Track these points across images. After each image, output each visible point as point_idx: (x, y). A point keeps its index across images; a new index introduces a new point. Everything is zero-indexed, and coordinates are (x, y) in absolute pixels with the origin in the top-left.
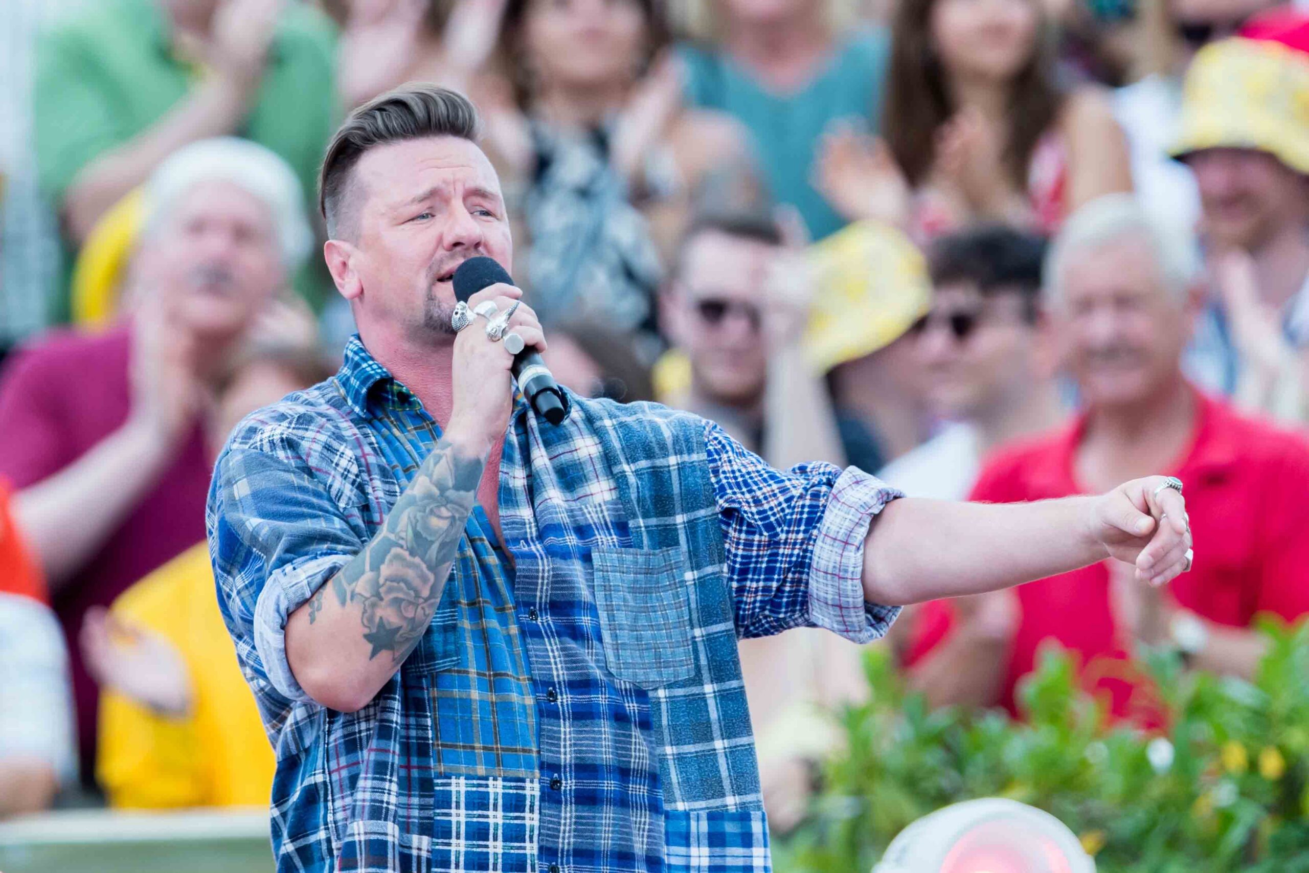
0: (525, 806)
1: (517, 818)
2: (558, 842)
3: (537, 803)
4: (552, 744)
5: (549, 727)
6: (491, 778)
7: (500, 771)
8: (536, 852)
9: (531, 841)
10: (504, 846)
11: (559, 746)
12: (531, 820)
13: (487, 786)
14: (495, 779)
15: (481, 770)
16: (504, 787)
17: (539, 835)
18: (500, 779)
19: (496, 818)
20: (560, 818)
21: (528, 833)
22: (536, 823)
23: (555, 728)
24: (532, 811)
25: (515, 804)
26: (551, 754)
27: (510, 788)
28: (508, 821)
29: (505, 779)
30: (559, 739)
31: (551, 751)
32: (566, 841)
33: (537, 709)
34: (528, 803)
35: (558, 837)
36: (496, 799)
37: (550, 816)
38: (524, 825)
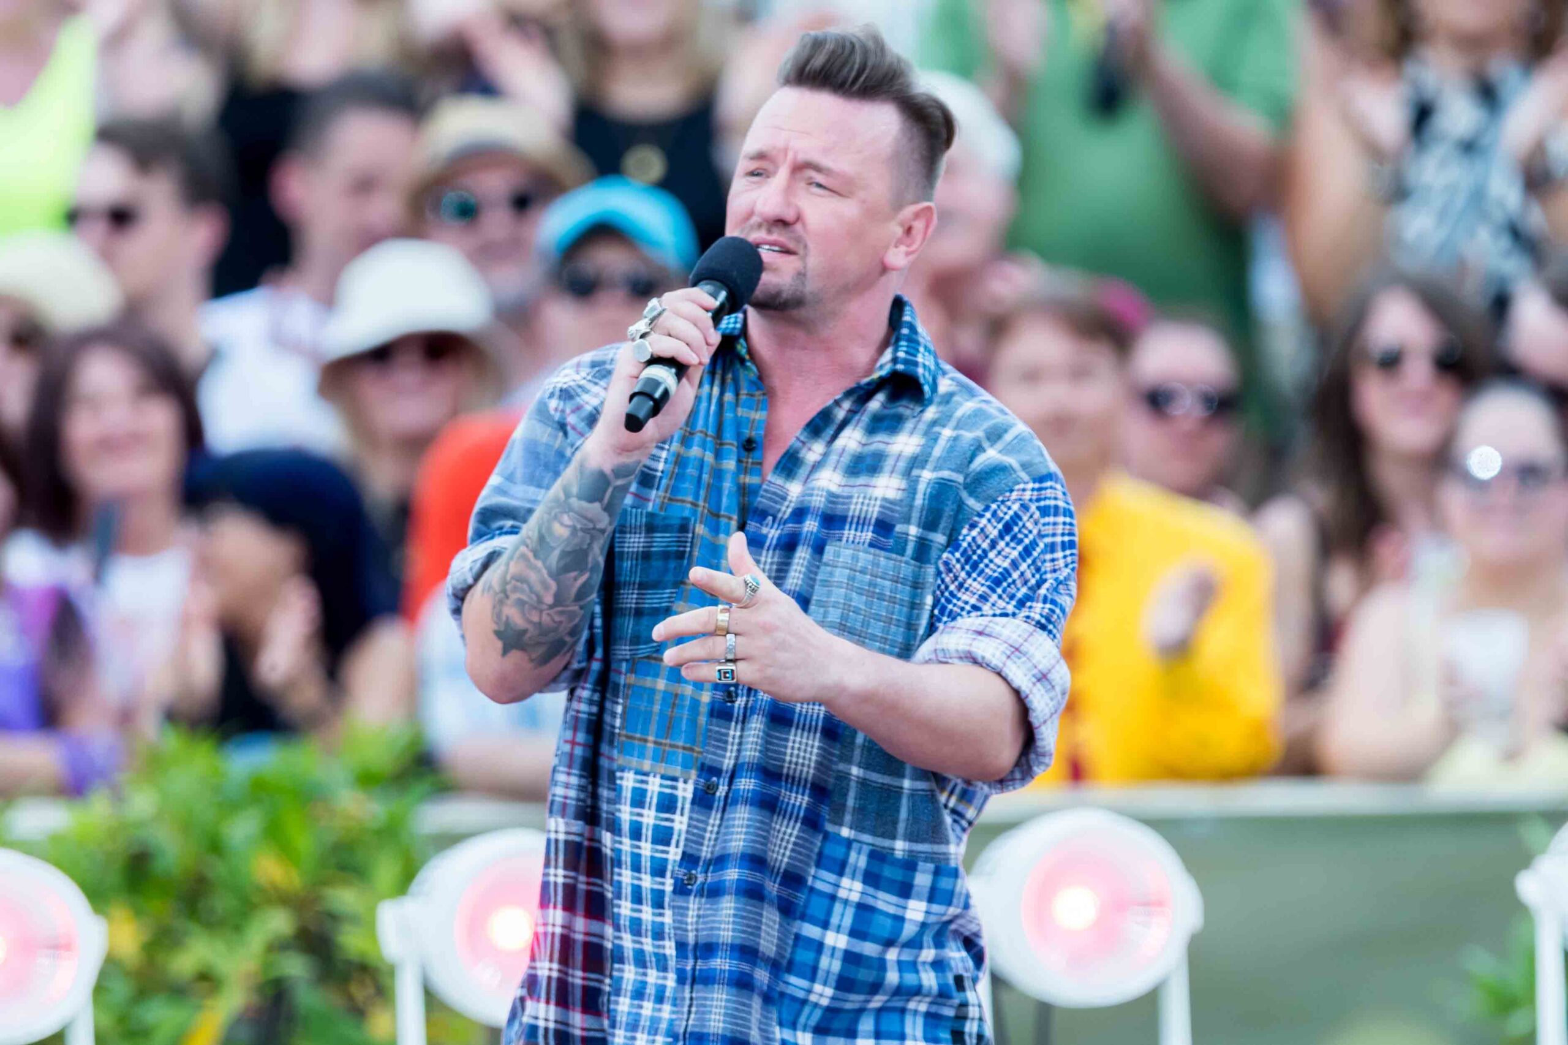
0: (675, 808)
1: (667, 820)
2: (701, 850)
3: (688, 806)
4: (718, 747)
5: (717, 729)
6: (652, 775)
7: (662, 768)
8: (678, 858)
9: (677, 846)
10: (652, 849)
11: (725, 750)
12: (680, 823)
13: (646, 782)
14: (654, 776)
15: (647, 765)
16: (661, 786)
17: (686, 839)
18: (658, 776)
19: (649, 817)
20: (707, 824)
21: (675, 837)
22: (684, 827)
23: (723, 731)
24: (682, 814)
25: (668, 804)
26: (714, 757)
27: (667, 787)
28: (658, 822)
29: (663, 777)
30: (726, 742)
31: (714, 754)
32: (710, 849)
33: (710, 708)
34: (679, 805)
35: (702, 844)
36: (651, 798)
37: (698, 821)
38: (671, 828)
